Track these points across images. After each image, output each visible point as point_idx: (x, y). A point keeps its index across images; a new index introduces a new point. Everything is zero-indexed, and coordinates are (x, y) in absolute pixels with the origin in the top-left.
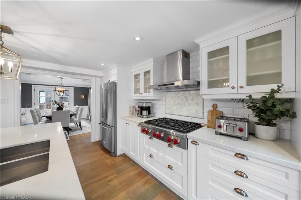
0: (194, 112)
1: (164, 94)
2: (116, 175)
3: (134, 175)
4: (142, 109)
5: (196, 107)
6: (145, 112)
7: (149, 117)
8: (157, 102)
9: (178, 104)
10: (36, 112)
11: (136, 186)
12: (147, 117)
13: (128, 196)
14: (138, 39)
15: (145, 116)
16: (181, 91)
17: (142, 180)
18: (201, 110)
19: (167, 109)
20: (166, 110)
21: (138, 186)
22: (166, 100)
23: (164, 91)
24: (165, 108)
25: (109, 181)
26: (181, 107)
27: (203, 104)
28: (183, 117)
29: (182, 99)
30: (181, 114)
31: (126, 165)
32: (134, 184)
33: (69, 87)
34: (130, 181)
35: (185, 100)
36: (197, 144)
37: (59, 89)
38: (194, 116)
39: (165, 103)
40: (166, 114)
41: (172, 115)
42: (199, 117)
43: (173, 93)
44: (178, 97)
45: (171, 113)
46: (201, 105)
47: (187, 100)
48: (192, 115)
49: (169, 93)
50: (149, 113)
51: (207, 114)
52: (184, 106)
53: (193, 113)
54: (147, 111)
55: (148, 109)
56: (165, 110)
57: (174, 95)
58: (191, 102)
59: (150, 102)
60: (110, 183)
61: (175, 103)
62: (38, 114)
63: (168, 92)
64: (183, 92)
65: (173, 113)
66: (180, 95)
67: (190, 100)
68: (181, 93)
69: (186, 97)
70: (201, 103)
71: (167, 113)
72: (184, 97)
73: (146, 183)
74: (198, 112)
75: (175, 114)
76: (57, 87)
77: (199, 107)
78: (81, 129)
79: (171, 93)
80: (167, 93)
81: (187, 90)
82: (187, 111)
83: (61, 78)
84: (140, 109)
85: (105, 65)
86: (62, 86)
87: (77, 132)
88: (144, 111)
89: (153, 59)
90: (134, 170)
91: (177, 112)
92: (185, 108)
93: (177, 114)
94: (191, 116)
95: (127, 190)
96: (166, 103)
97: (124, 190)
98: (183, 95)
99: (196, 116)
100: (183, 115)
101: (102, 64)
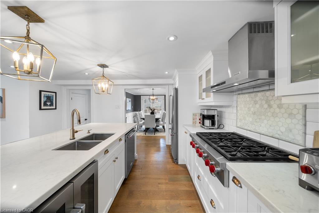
0: (283, 129)
1: (235, 97)
2: (167, 181)
3: (183, 191)
4: (204, 117)
5: (289, 121)
6: (208, 122)
7: (213, 129)
8: (226, 109)
9: (254, 113)
10: (139, 114)
11: (178, 202)
12: (209, 129)
13: (166, 207)
14: (172, 38)
15: (206, 127)
16: (259, 91)
17: (189, 201)
18: (300, 127)
19: (238, 120)
20: (237, 122)
21: (180, 204)
22: (237, 107)
23: (235, 93)
24: (235, 119)
25: (159, 184)
26: (260, 119)
27: (305, 116)
28: (261, 135)
29: (261, 106)
30: (258, 131)
31: (182, 177)
32: (177, 200)
33: (158, 96)
34: (176, 194)
35: (266, 106)
36: (239, 185)
37: (152, 97)
38: (284, 138)
39: (235, 111)
40: (238, 128)
41: (246, 131)
42: (295, 141)
43: (247, 95)
44: (255, 101)
45: (244, 127)
46: (300, 117)
47: (270, 106)
48: (279, 135)
49: (241, 96)
50: (213, 124)
51: (313, 137)
52: (263, 117)
53: (282, 132)
54: (210, 121)
55: (212, 118)
56: (235, 121)
57: (248, 99)
58: (277, 110)
59: (216, 109)
60: (160, 185)
61: (249, 111)
62: (140, 116)
63: (239, 94)
64: (263, 93)
65: (246, 128)
66: (257, 99)
67: (275, 106)
68: (260, 94)
69: (267, 101)
70: (298, 113)
71: (238, 125)
72: (264, 102)
73: (190, 207)
74: (291, 131)
75: (249, 129)
76: (150, 96)
77: (294, 121)
78: (165, 132)
79: (244, 95)
80: (239, 96)
81: (269, 90)
82: (271, 126)
83: (153, 89)
84: (202, 118)
85: (168, 73)
86: (153, 95)
87: (161, 133)
88: (206, 120)
89: (211, 53)
90: (186, 185)
91: (253, 126)
92: (265, 121)
93: (252, 129)
94: (277, 136)
95: (167, 201)
96: (237, 111)
97: (166, 199)
98: (262, 98)
99: (287, 139)
100: (263, 132)
101: (167, 73)
